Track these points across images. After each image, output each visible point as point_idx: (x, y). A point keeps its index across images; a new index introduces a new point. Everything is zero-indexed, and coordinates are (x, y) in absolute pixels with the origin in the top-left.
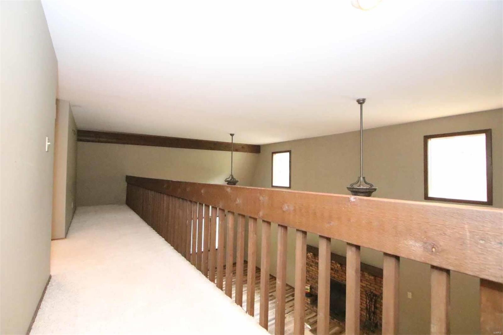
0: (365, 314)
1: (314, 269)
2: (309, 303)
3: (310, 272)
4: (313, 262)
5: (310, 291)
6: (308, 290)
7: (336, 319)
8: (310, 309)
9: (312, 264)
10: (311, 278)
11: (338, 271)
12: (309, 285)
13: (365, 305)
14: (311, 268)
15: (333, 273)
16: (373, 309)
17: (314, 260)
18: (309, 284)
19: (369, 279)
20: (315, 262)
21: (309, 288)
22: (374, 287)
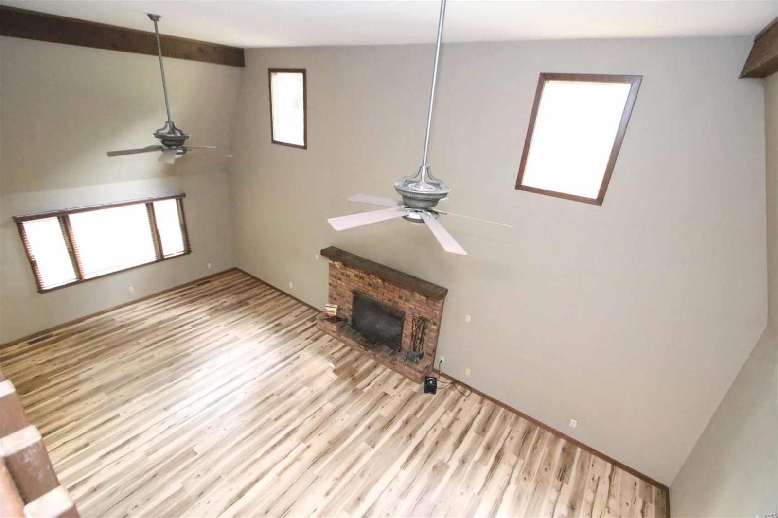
0: (409, 341)
1: (344, 284)
2: (335, 330)
3: (338, 288)
4: (342, 274)
5: (337, 313)
6: (334, 312)
7: (370, 350)
8: (337, 338)
9: (342, 277)
10: (339, 295)
11: (378, 287)
12: (336, 306)
13: (411, 331)
14: (339, 282)
15: (370, 290)
16: (420, 336)
17: (344, 271)
18: (336, 304)
19: (419, 299)
20: (345, 274)
21: (335, 310)
22: (425, 309)
